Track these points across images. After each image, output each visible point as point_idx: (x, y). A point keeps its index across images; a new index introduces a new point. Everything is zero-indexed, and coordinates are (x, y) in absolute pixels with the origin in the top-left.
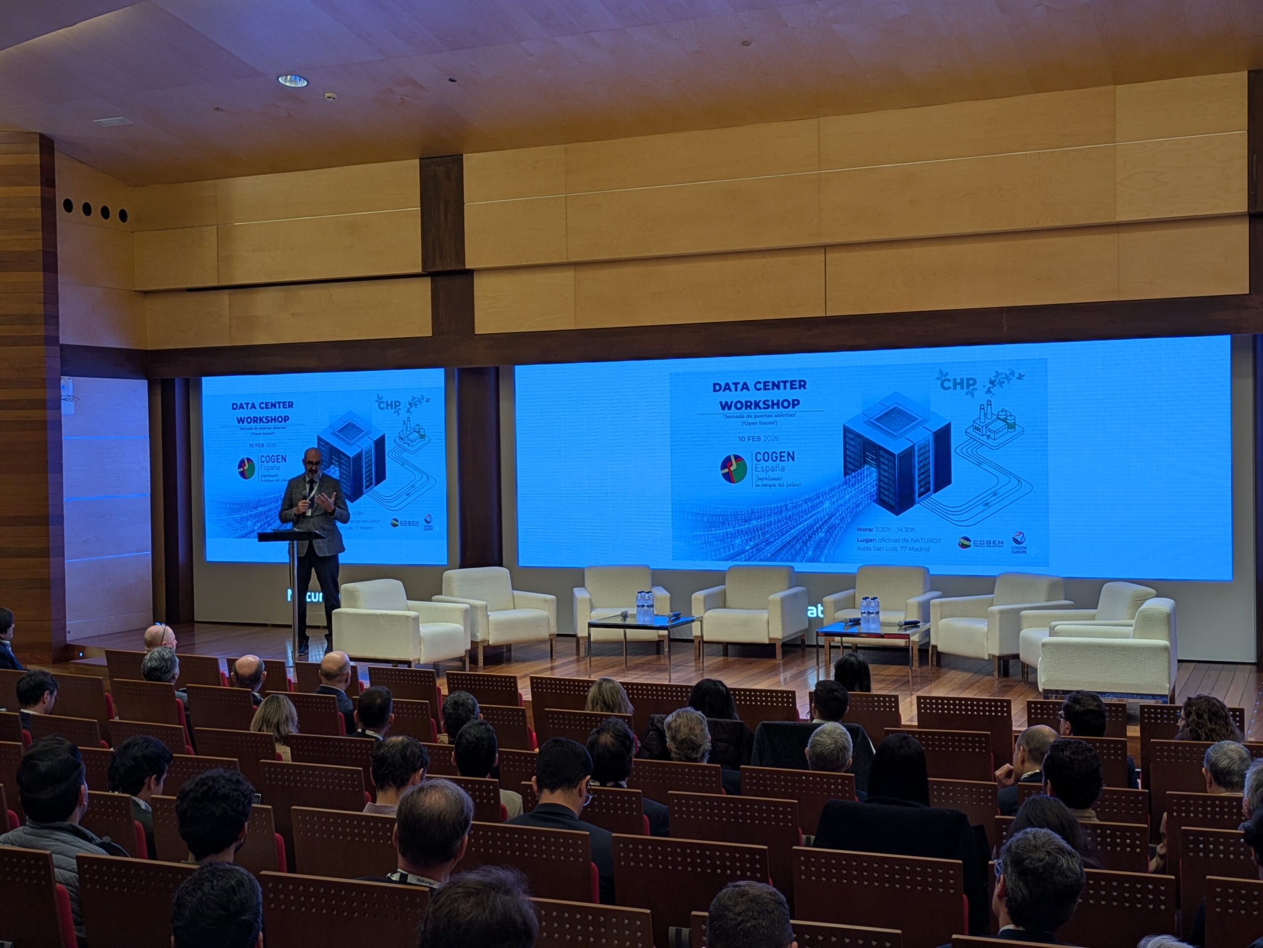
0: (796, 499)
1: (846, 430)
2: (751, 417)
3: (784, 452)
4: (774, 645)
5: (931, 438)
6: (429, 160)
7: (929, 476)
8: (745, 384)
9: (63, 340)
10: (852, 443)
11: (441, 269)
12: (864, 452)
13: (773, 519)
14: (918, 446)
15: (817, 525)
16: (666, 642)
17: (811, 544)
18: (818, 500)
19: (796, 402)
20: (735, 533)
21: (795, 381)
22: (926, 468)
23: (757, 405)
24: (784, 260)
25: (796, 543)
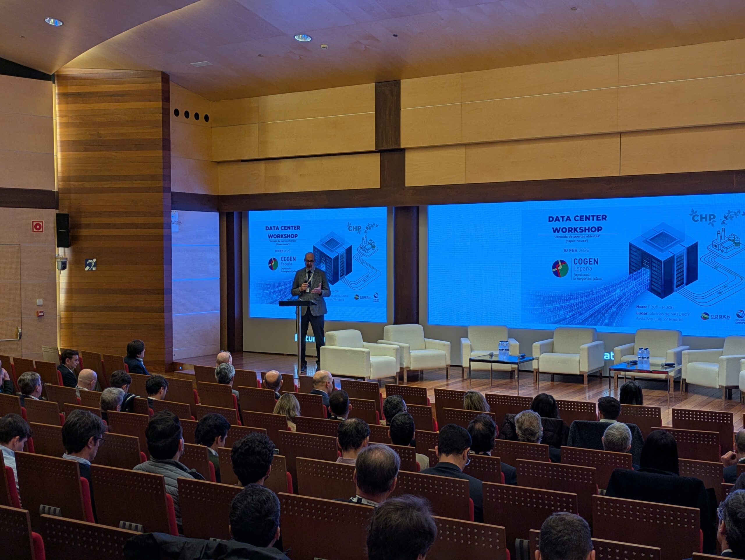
0: (599, 287)
1: (631, 245)
2: (572, 237)
3: (592, 259)
4: (583, 376)
5: (685, 251)
6: (380, 84)
7: (683, 275)
8: (568, 217)
9: (173, 189)
10: (635, 253)
11: (386, 148)
12: (642, 259)
13: (584, 299)
14: (677, 256)
15: (612, 304)
16: (516, 372)
17: (608, 315)
18: (612, 289)
19: (600, 229)
20: (560, 307)
21: (600, 216)
22: (681, 270)
23: (575, 230)
24: (595, 141)
25: (598, 314)
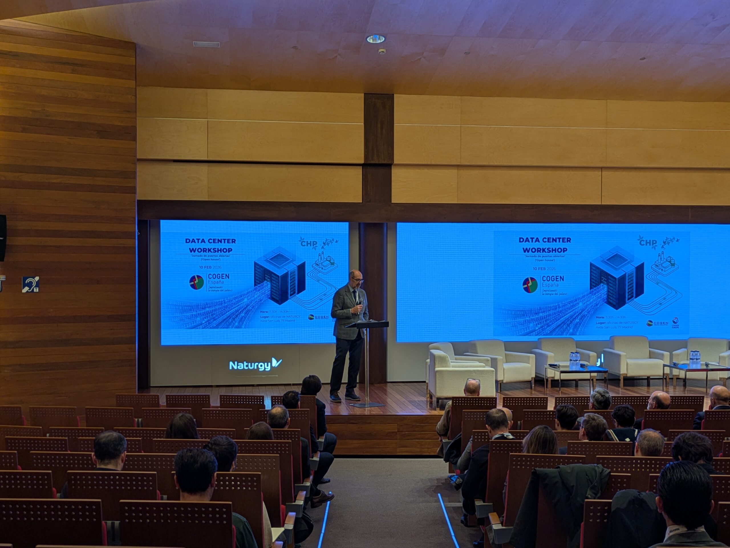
0: (564, 302)
1: (591, 265)
2: (540, 256)
3: (558, 276)
5: (634, 270)
6: (369, 95)
7: (633, 290)
8: (537, 238)
10: (594, 272)
12: (601, 276)
13: (551, 312)
14: (628, 274)
15: (575, 315)
17: (572, 326)
18: (576, 302)
19: (565, 250)
20: (530, 320)
21: (565, 238)
22: (631, 286)
23: (544, 250)
24: (580, 173)
25: (564, 325)
